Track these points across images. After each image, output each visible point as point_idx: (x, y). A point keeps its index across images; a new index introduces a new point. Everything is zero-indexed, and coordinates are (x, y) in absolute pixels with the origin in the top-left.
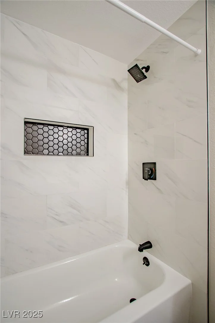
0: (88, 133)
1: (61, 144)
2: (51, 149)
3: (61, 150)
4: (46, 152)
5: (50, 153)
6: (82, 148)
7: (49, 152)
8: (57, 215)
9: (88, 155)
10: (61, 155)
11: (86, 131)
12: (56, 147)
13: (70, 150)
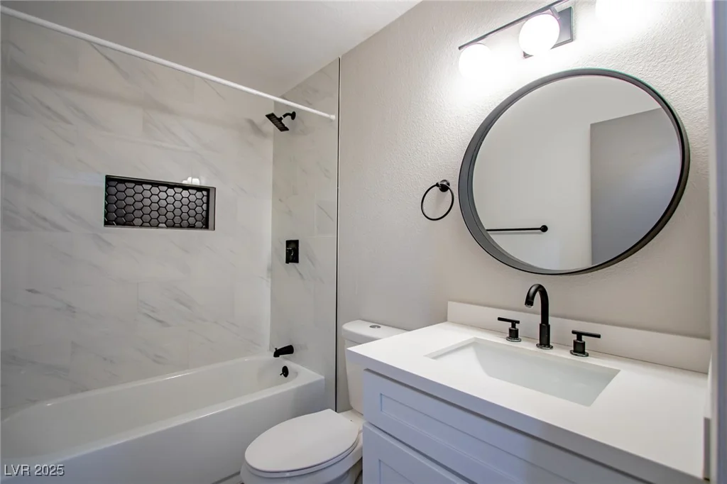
0: (208, 196)
1: (163, 211)
2: (147, 218)
3: (162, 218)
4: (138, 221)
5: (145, 224)
6: (199, 217)
7: (143, 222)
8: (153, 311)
9: (207, 227)
10: (162, 227)
11: (205, 193)
12: (155, 214)
13: (177, 220)
